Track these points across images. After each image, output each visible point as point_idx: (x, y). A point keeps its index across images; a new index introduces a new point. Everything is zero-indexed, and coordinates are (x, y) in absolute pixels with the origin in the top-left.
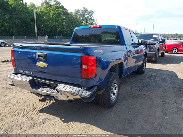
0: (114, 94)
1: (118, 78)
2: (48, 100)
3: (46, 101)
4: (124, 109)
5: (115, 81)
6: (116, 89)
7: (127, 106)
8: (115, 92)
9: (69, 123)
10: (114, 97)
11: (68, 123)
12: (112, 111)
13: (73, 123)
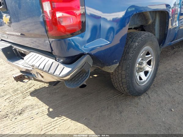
0: (146, 73)
1: (156, 43)
2: (27, 79)
3: (24, 81)
4: (162, 101)
5: (147, 48)
6: (152, 63)
7: (169, 96)
8: (149, 69)
9: (56, 118)
10: (144, 78)
11: (53, 118)
12: (137, 104)
13: (62, 118)
